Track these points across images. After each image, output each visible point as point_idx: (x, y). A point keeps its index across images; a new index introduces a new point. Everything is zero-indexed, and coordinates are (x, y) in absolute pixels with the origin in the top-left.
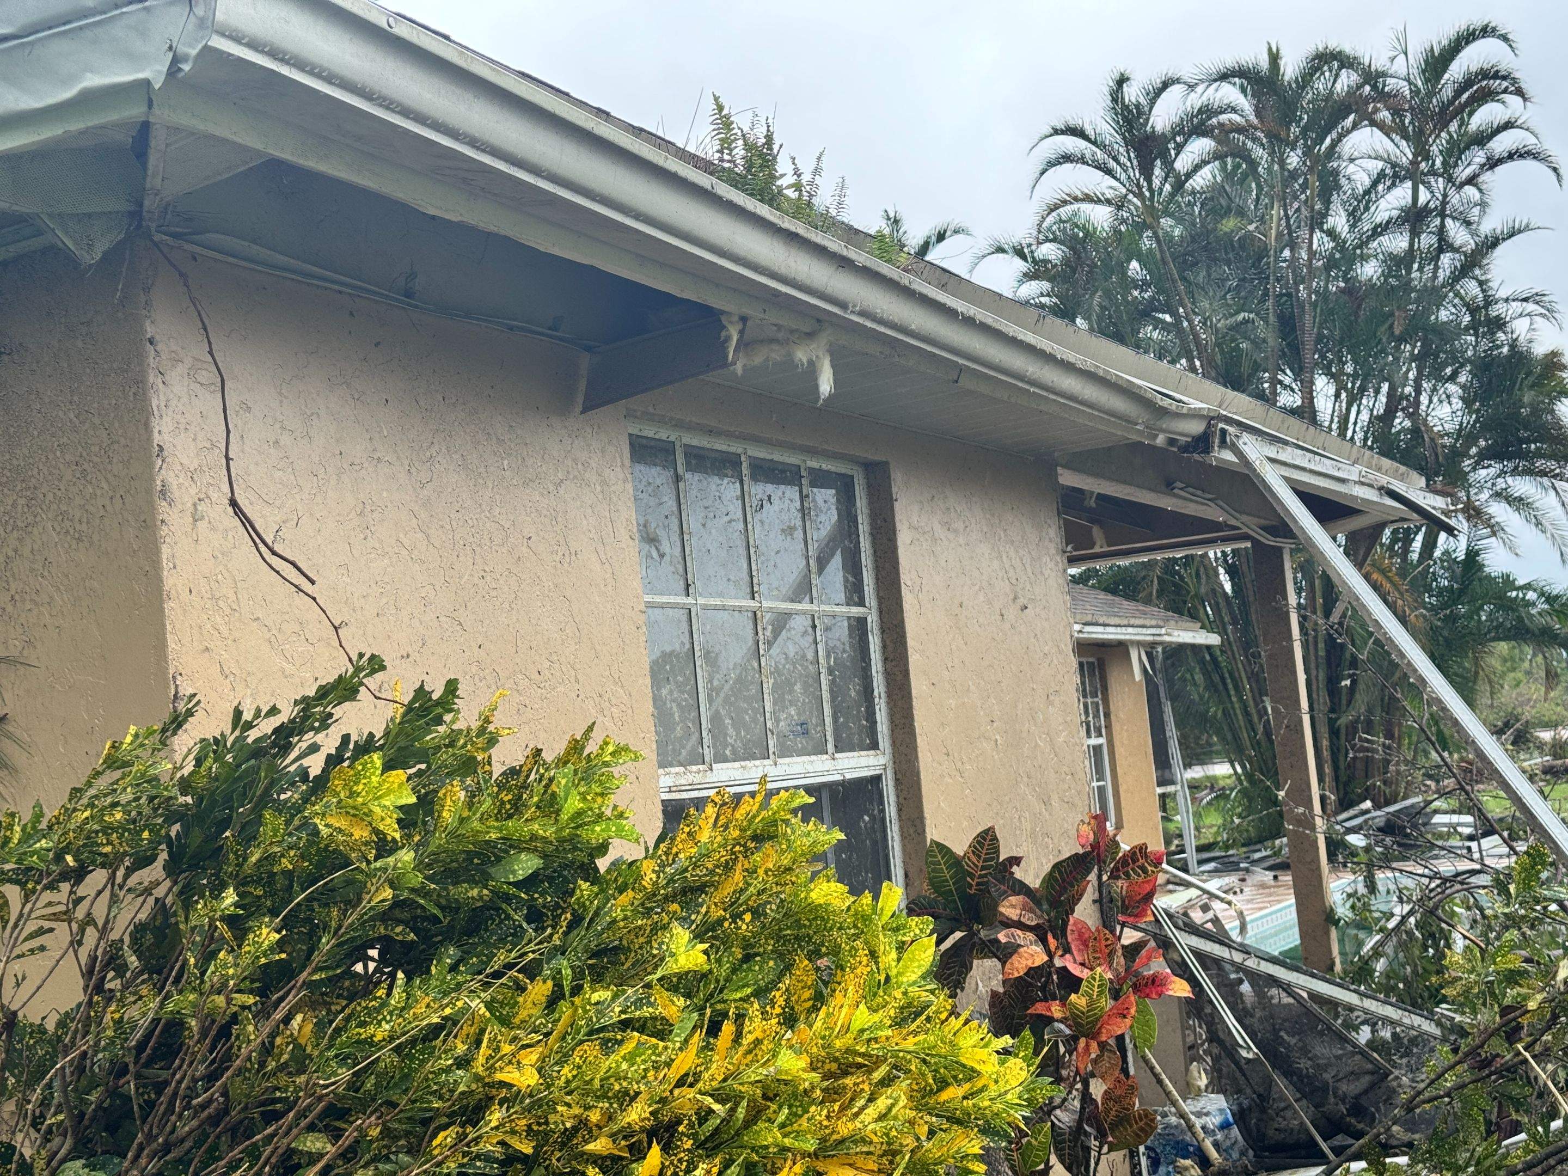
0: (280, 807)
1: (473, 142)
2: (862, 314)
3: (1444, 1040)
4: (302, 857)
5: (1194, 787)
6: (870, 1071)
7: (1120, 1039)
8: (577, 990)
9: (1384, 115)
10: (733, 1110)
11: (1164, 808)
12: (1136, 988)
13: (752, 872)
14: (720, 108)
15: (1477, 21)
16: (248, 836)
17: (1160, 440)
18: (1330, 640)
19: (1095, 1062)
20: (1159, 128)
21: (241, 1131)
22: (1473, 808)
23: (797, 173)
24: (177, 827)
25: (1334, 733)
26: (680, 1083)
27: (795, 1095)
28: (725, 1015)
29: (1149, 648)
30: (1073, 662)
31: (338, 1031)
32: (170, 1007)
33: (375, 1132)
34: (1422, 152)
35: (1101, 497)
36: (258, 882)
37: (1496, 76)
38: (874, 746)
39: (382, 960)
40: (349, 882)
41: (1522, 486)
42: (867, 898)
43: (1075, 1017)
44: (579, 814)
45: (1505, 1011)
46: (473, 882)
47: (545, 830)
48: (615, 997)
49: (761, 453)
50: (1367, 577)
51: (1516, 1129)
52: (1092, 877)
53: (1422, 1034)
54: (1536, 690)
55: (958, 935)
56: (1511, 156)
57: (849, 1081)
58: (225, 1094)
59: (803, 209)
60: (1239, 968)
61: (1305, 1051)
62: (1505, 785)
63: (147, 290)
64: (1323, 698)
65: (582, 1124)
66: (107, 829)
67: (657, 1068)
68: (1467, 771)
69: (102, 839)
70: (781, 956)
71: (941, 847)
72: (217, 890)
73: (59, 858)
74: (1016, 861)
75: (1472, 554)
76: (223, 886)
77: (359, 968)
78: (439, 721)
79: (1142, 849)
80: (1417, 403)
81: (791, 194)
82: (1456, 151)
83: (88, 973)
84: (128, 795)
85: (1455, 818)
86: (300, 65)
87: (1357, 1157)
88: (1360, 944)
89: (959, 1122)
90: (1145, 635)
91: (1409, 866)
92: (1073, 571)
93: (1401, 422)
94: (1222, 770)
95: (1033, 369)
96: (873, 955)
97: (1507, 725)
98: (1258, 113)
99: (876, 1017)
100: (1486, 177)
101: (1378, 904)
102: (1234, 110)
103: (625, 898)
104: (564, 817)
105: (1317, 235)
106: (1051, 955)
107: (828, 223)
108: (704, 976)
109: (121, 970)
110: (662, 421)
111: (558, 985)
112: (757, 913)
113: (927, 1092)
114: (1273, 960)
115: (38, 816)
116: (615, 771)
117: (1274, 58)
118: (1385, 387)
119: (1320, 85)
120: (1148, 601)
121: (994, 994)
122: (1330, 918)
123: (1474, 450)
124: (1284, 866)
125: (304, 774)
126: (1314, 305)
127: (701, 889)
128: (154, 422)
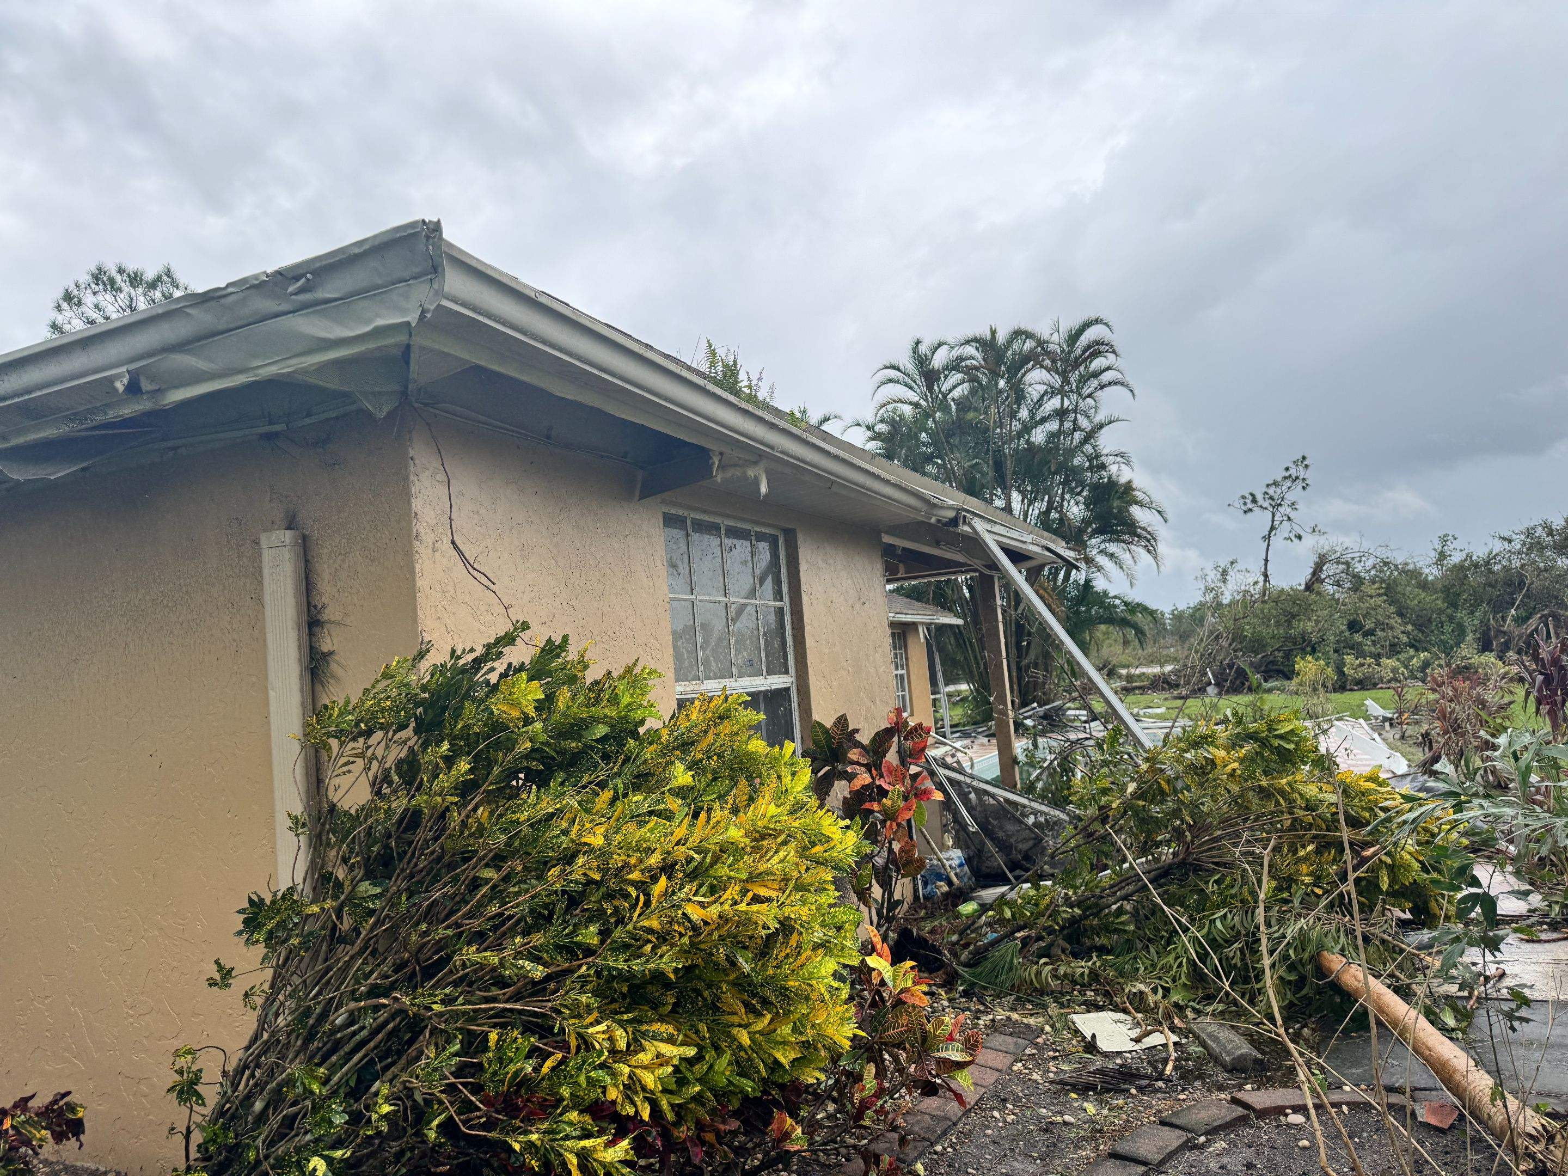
0: (473, 700)
1: (580, 358)
2: (782, 452)
3: (1070, 823)
4: (485, 725)
5: (950, 695)
6: (776, 838)
7: (909, 821)
8: (625, 795)
9: (1048, 362)
10: (704, 858)
11: (934, 706)
12: (916, 796)
13: (718, 735)
14: (710, 346)
15: (1093, 316)
16: (457, 715)
17: (933, 520)
18: (1017, 623)
19: (895, 833)
20: (936, 367)
21: (451, 866)
22: (1087, 707)
23: (749, 380)
24: (421, 709)
25: (1019, 669)
26: (678, 844)
27: (736, 850)
28: (702, 808)
29: (928, 626)
30: (889, 632)
31: (501, 816)
32: (414, 803)
33: (519, 868)
34: (1066, 381)
35: (904, 549)
36: (461, 739)
37: (1103, 344)
38: (787, 672)
39: (526, 779)
40: (509, 739)
41: (1113, 548)
42: (777, 749)
43: (885, 810)
44: (629, 704)
45: (1101, 808)
46: (573, 739)
47: (612, 712)
48: (645, 799)
49: (731, 523)
50: (1037, 592)
51: (1105, 868)
52: (895, 739)
53: (1059, 819)
54: (1118, 649)
55: (827, 768)
56: (1110, 384)
57: (765, 843)
58: (442, 848)
59: (752, 399)
60: (969, 786)
61: (1001, 828)
62: (1102, 695)
63: (410, 432)
64: (1014, 651)
65: (626, 864)
66: (383, 710)
67: (666, 836)
68: (1084, 689)
69: (380, 715)
70: (732, 778)
71: (819, 724)
72: (438, 743)
73: (357, 724)
74: (857, 731)
75: (1088, 581)
76: (442, 741)
77: (514, 783)
78: (558, 656)
79: (920, 725)
80: (1062, 506)
81: (747, 391)
82: (1083, 380)
83: (373, 785)
84: (394, 693)
85: (1078, 712)
86: (489, 316)
87: (1026, 881)
88: (1030, 775)
89: (822, 864)
90: (926, 619)
91: (1055, 735)
92: (890, 587)
93: (1054, 515)
94: (964, 687)
95: (869, 482)
96: (779, 777)
97: (1104, 666)
98: (984, 359)
99: (779, 810)
100: (1099, 393)
101: (1039, 754)
102: (973, 358)
103: (652, 748)
104: (622, 706)
105: (1014, 422)
106: (872, 777)
107: (765, 406)
108: (692, 788)
109: (390, 783)
110: (680, 506)
111: (616, 792)
112: (720, 756)
113: (805, 848)
114: (987, 782)
115: (347, 703)
116: (650, 683)
117: (993, 333)
118: (1046, 498)
119: (1016, 346)
120: (927, 602)
121: (845, 798)
122: (1015, 761)
123: (1089, 530)
124: (993, 735)
125: (487, 682)
126: (1012, 456)
127: (692, 743)
128: (413, 500)
